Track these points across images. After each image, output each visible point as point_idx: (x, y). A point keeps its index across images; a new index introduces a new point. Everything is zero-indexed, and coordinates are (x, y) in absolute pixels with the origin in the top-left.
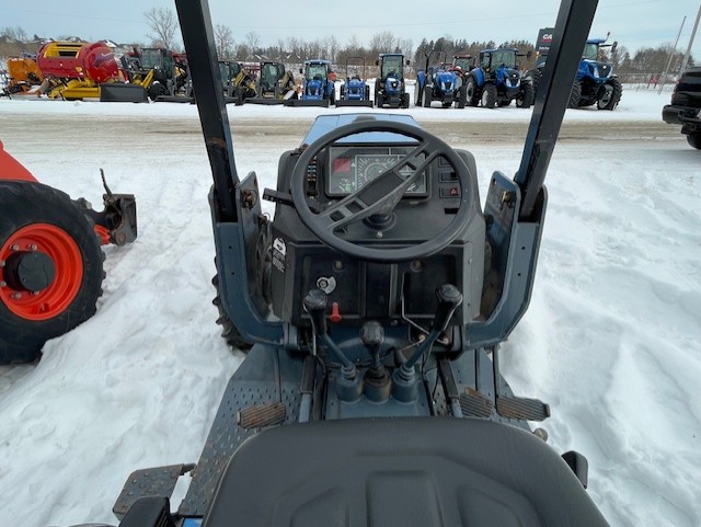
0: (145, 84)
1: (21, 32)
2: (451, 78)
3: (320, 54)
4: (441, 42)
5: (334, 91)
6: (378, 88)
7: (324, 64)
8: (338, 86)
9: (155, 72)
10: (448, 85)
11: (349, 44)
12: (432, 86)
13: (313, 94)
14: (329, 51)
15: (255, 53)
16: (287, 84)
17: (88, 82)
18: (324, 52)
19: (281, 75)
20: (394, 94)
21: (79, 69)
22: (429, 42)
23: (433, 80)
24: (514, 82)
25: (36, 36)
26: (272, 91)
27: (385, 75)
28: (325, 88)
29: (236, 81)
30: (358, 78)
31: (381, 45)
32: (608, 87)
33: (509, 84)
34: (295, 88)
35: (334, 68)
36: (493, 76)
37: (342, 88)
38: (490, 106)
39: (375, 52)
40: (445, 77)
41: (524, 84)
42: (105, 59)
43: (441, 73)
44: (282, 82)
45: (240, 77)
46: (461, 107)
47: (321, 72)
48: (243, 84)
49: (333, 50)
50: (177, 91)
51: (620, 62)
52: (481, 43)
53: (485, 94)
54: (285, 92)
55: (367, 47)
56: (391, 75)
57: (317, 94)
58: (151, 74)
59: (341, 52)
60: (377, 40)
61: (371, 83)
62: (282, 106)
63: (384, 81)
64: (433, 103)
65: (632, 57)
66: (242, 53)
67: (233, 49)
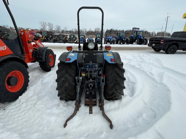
0: (43, 39)
1: (7, 26)
2: (111, 38)
3: (82, 32)
4: (111, 30)
5: (86, 41)
6: (95, 40)
7: (83, 35)
8: (86, 40)
9: (45, 36)
10: (111, 40)
11: (89, 30)
12: (107, 40)
13: (81, 41)
14: (84, 31)
15: (66, 32)
16: (75, 39)
18: (83, 32)
19: (74, 37)
20: (99, 41)
22: (108, 30)
23: (108, 39)
24: (125, 39)
25: (11, 27)
26: (72, 40)
27: (97, 37)
28: (84, 40)
29: (64, 38)
30: (91, 38)
31: (97, 30)
32: (145, 40)
33: (124, 39)
34: (77, 40)
35: (86, 35)
36: (120, 38)
37: (88, 40)
38: (120, 44)
39: (95, 32)
40: (110, 38)
41: (127, 40)
43: (109, 37)
44: (74, 39)
46: (114, 44)
47: (83, 37)
48: (65, 39)
49: (85, 32)
50: (50, 40)
51: (154, 35)
52: (121, 30)
53: (119, 41)
54: (75, 41)
55: (94, 31)
56: (98, 37)
59: (87, 32)
60: (96, 29)
61: (94, 39)
62: (74, 44)
63: (97, 39)
64: (108, 43)
65: (156, 34)
66: (63, 32)
67: (60, 31)
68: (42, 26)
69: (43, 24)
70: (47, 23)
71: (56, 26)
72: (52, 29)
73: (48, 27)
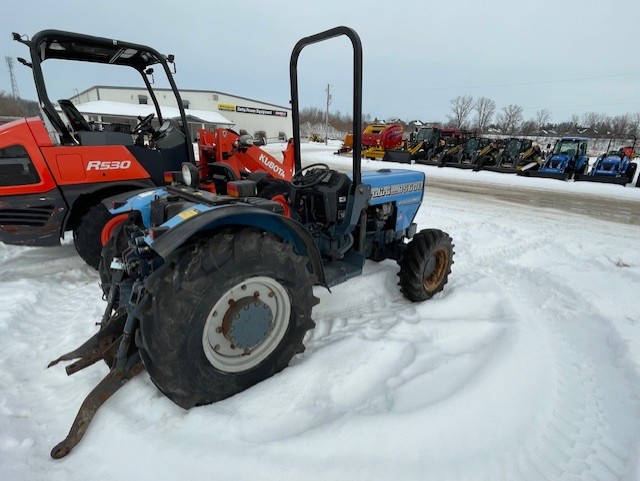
0: (413, 152)
9: (424, 143)
15: (544, 129)
17: (380, 148)
19: (525, 149)
21: (378, 141)
28: (573, 162)
29: (482, 152)
34: (537, 161)
42: (396, 135)
44: (524, 155)
45: (487, 149)
47: (574, 147)
50: (433, 157)
57: (559, 167)
58: (420, 145)
66: (529, 129)
67: (519, 125)
68: (456, 111)
69: (460, 103)
70: (475, 100)
71: (505, 109)
72: (486, 119)
73: (477, 112)
